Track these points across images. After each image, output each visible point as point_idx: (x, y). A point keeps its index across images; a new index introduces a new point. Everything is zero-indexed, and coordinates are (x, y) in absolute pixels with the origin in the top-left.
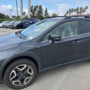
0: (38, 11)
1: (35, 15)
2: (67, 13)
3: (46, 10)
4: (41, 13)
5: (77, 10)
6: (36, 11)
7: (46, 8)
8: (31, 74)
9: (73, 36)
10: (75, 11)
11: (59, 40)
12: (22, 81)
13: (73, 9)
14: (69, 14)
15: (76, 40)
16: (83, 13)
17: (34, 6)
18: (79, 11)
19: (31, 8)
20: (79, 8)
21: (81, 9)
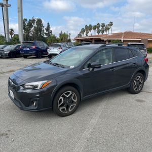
0: (35, 27)
1: (30, 35)
2: (83, 31)
3: (48, 26)
4: (40, 32)
5: (97, 27)
6: (33, 28)
7: (48, 24)
8: (75, 101)
9: (107, 64)
10: (94, 29)
11: (100, 67)
12: (67, 107)
13: (90, 26)
14: (85, 33)
15: (113, 68)
16: (106, 31)
17: (28, 20)
18: (101, 28)
19: (24, 23)
20: (101, 24)
21: (103, 25)
